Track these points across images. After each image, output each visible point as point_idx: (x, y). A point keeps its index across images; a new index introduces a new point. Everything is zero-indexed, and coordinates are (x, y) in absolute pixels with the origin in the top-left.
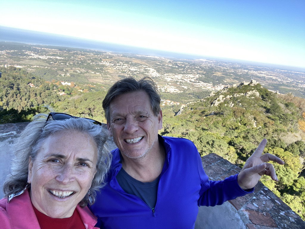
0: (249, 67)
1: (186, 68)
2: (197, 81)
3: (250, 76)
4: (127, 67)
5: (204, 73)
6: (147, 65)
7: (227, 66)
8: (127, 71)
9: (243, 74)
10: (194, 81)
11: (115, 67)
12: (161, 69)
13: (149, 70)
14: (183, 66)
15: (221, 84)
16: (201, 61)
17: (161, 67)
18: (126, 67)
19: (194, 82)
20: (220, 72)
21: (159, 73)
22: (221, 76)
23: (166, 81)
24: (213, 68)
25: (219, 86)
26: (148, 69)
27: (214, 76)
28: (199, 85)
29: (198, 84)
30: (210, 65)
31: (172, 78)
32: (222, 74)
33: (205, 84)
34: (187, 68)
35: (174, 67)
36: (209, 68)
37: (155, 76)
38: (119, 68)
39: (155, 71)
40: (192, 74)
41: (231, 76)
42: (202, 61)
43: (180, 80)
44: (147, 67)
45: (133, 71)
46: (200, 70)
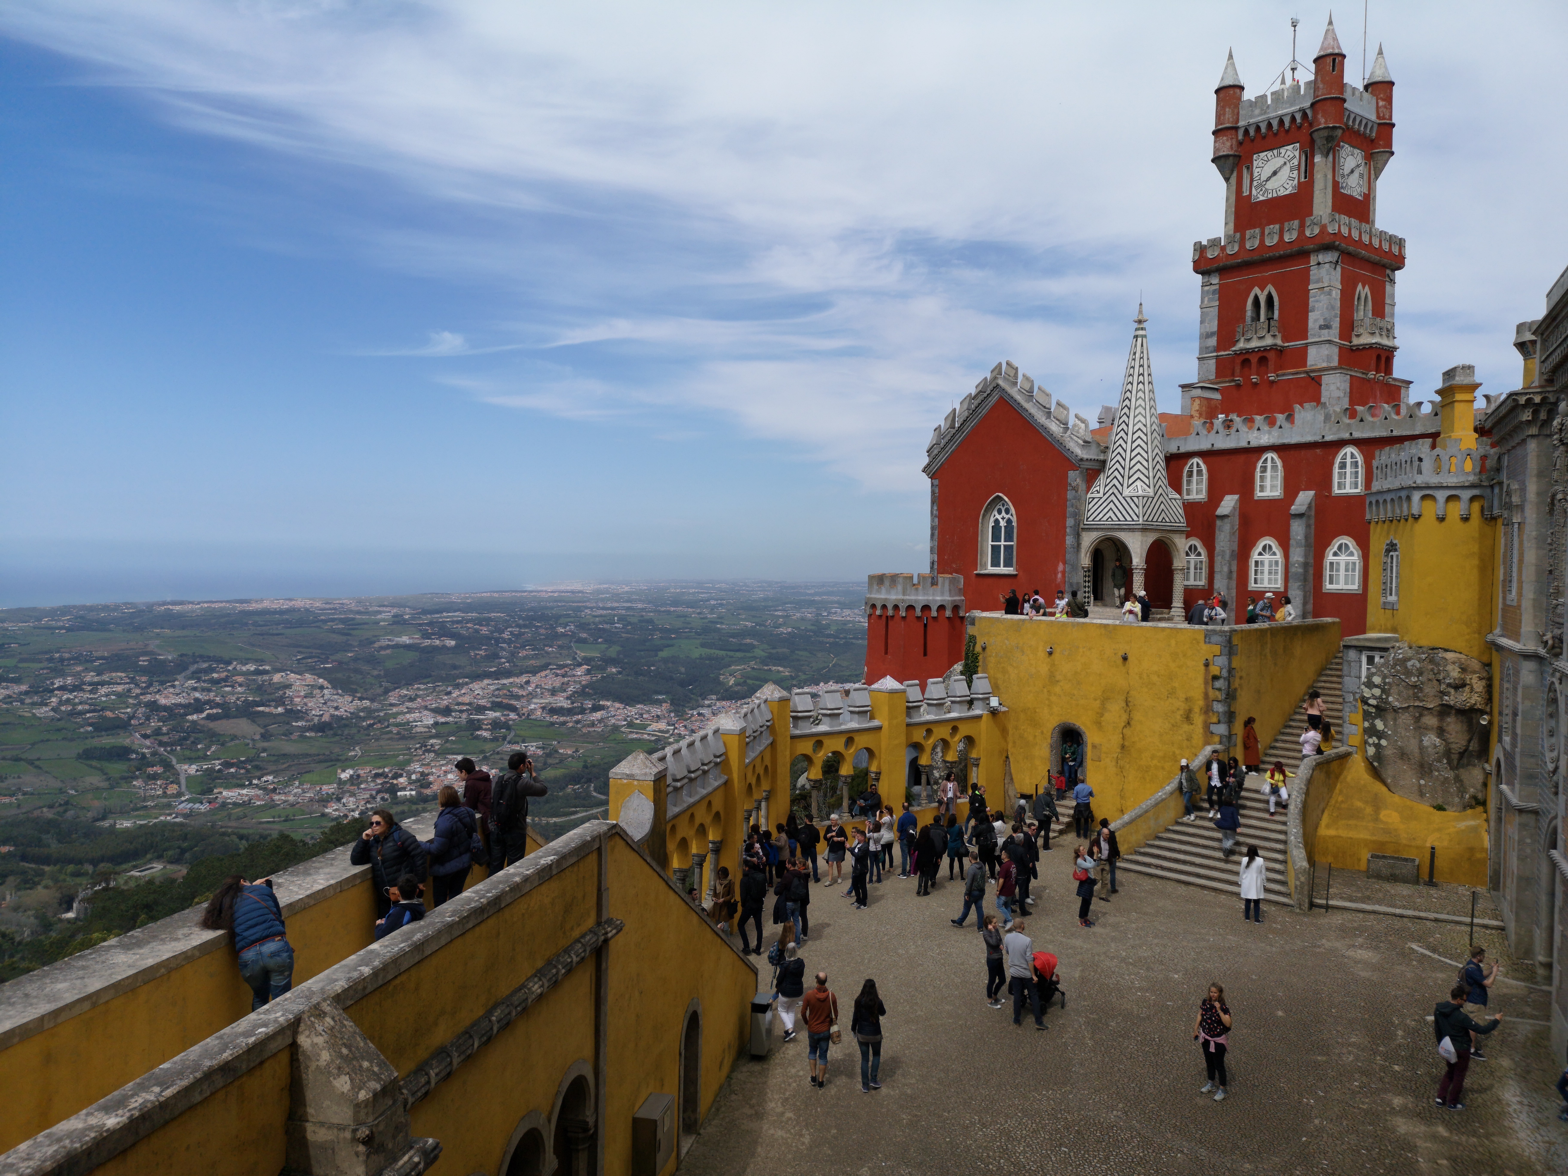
0: (816, 594)
1: (504, 641)
2: (589, 704)
3: (835, 637)
4: (129, 690)
5: (613, 652)
6: (262, 661)
7: (713, 602)
8: (131, 717)
9: (798, 628)
10: (566, 704)
11: (44, 704)
12: (357, 671)
13: (289, 686)
14: (484, 630)
15: (714, 697)
16: (573, 592)
17: (355, 659)
18: (119, 688)
19: (570, 712)
20: (687, 638)
21: (352, 692)
22: (701, 658)
23: (406, 734)
24: (650, 621)
25: (704, 711)
26: (277, 678)
27: (665, 661)
28: (600, 721)
29: (598, 715)
30: (628, 609)
31: (436, 711)
32: (703, 645)
33: (632, 711)
34: (509, 642)
35: (434, 649)
36: (630, 623)
37: (332, 716)
38: (68, 701)
39: (322, 688)
40: (545, 667)
41: (752, 647)
42: (580, 592)
43: (492, 715)
44: (265, 672)
45: (180, 705)
46: (584, 641)
